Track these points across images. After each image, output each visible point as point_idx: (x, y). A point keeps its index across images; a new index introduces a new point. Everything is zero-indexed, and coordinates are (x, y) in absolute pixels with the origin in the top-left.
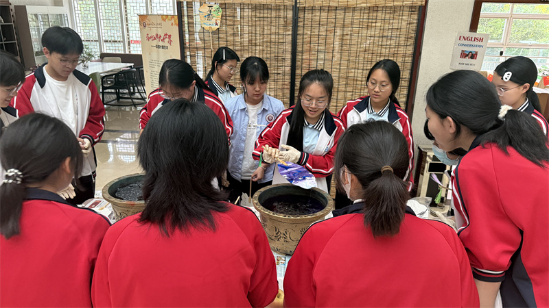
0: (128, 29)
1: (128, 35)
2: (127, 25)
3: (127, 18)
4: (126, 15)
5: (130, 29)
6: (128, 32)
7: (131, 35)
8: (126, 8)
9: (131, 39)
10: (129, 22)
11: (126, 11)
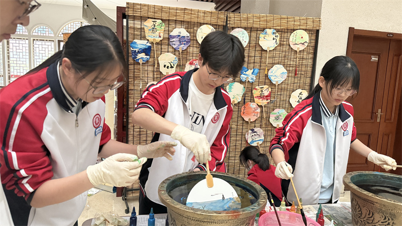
0: (9, 65)
1: (9, 70)
2: (9, 62)
3: (8, 56)
4: (8, 53)
5: (11, 65)
6: (9, 67)
7: (12, 70)
8: (8, 47)
9: (12, 74)
10: (11, 59)
11: (8, 50)
